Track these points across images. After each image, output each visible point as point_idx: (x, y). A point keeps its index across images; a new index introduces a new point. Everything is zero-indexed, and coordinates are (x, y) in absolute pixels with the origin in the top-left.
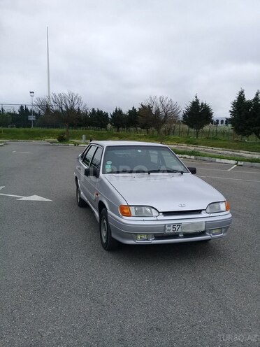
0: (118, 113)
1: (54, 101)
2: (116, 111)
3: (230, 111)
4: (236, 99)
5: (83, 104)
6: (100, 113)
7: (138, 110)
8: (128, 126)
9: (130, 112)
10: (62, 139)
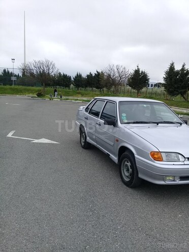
0: (79, 77)
1: (34, 66)
2: (77, 75)
3: (164, 78)
4: (168, 69)
5: (56, 69)
6: (65, 76)
7: (94, 75)
8: (86, 87)
9: (88, 76)
10: (40, 95)
